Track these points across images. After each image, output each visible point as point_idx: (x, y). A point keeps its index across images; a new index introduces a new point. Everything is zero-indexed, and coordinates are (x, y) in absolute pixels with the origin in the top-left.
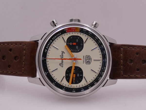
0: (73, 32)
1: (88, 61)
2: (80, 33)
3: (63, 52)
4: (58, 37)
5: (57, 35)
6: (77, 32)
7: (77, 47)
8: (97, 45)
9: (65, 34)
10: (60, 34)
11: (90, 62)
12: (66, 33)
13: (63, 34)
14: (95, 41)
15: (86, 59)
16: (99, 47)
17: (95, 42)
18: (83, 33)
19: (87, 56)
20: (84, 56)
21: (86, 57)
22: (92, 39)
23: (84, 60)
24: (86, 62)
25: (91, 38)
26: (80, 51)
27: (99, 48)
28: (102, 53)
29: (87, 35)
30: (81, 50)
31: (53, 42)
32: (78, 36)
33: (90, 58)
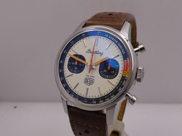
0: (123, 68)
1: (88, 81)
2: (121, 76)
3: (102, 55)
4: (120, 50)
5: (122, 49)
6: (122, 73)
7: (105, 71)
8: (104, 95)
9: (123, 58)
10: (124, 52)
11: (86, 83)
12: (123, 60)
13: (122, 56)
14: (109, 93)
15: (91, 79)
16: (101, 97)
17: (107, 93)
18: (121, 80)
19: (93, 81)
20: (94, 77)
21: (92, 79)
22: (111, 91)
23: (89, 77)
24: (87, 79)
25: (113, 89)
26: (100, 73)
27: (99, 97)
28: (94, 99)
29: (117, 84)
30: (101, 75)
31: (115, 44)
32: (117, 74)
33: (91, 84)
